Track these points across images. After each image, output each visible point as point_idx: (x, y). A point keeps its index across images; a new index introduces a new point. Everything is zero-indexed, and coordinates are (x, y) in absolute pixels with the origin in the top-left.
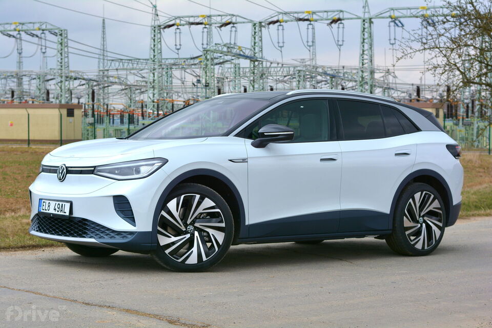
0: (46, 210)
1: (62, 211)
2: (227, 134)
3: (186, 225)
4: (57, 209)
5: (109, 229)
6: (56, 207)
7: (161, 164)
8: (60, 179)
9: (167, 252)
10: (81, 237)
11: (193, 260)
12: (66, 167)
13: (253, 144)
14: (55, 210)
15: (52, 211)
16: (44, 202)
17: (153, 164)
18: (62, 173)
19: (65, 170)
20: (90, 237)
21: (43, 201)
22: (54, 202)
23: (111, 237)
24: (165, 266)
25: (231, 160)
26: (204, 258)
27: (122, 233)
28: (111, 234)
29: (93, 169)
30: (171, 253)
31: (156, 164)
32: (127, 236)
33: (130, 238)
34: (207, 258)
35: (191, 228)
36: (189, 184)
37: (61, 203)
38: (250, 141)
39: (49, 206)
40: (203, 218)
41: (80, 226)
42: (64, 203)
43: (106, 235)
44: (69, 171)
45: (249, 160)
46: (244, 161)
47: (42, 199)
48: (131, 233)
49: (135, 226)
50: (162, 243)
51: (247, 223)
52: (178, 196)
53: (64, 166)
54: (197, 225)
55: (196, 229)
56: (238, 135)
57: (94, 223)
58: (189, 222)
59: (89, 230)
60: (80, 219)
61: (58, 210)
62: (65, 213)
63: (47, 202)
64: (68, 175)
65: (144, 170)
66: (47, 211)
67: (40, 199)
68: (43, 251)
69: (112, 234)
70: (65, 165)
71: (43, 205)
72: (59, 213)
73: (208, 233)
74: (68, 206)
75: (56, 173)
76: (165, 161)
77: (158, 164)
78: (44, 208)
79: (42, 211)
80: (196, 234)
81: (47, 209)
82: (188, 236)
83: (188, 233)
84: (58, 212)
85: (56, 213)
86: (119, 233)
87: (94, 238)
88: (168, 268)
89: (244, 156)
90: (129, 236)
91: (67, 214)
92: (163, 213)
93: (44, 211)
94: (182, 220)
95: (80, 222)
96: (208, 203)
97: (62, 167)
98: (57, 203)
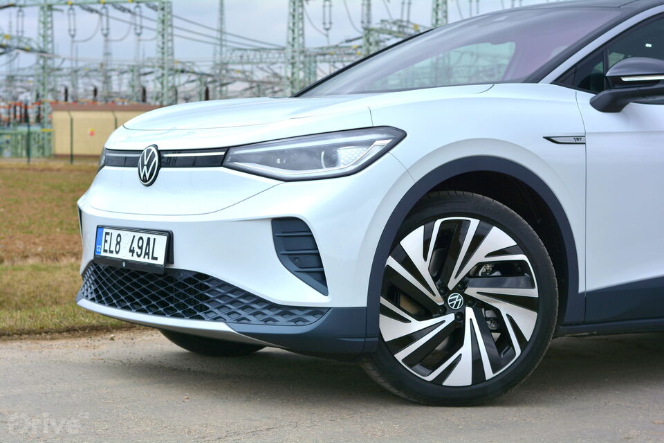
0: (111, 252)
1: (147, 254)
2: (536, 78)
3: (445, 292)
4: (137, 250)
5: (260, 301)
6: (135, 245)
7: (388, 141)
8: (144, 180)
9: (400, 356)
10: (192, 318)
11: (461, 376)
12: (159, 152)
13: (594, 104)
14: (132, 251)
15: (124, 255)
16: (107, 234)
17: (370, 143)
18: (148, 166)
19: (156, 159)
20: (215, 319)
21: (105, 230)
22: (131, 234)
23: (266, 321)
24: (394, 391)
25: (549, 139)
26: (489, 374)
27: (292, 311)
28: (265, 311)
29: (223, 153)
30: (409, 360)
31: (377, 143)
32: (307, 318)
33: (313, 324)
34: (494, 372)
35: (457, 298)
36: (452, 193)
37: (145, 236)
38: (587, 96)
39: (118, 243)
40: (484, 275)
41: (190, 291)
42: (152, 237)
43: (254, 315)
44: (167, 160)
45: (588, 140)
46: (578, 140)
47: (103, 227)
48: (316, 311)
49: (325, 293)
50: (388, 336)
51: (581, 289)
52: (428, 221)
53: (154, 150)
54: (471, 291)
55: (469, 301)
56: (559, 81)
57: (223, 284)
58: (452, 284)
59: (211, 301)
60: (191, 276)
61: (139, 252)
62: (156, 259)
63: (115, 233)
64: (162, 170)
65: (348, 157)
66: (114, 255)
67: (98, 227)
68: (112, 339)
69: (269, 313)
70: (156, 146)
71: (106, 241)
72: (141, 259)
73: (497, 311)
74: (162, 241)
75: (135, 165)
76: (399, 136)
77: (381, 142)
78: (107, 248)
79: (103, 254)
80: (470, 313)
81: (113, 248)
82: (450, 318)
83: (452, 311)
84: (139, 256)
85: (135, 258)
86: (286, 310)
87: (225, 321)
88: (402, 395)
89: (578, 131)
90: (311, 319)
91: (161, 261)
92: (392, 262)
93: (108, 255)
94: (435, 280)
95: (189, 280)
96: (498, 239)
97: (149, 151)
98: (138, 235)
